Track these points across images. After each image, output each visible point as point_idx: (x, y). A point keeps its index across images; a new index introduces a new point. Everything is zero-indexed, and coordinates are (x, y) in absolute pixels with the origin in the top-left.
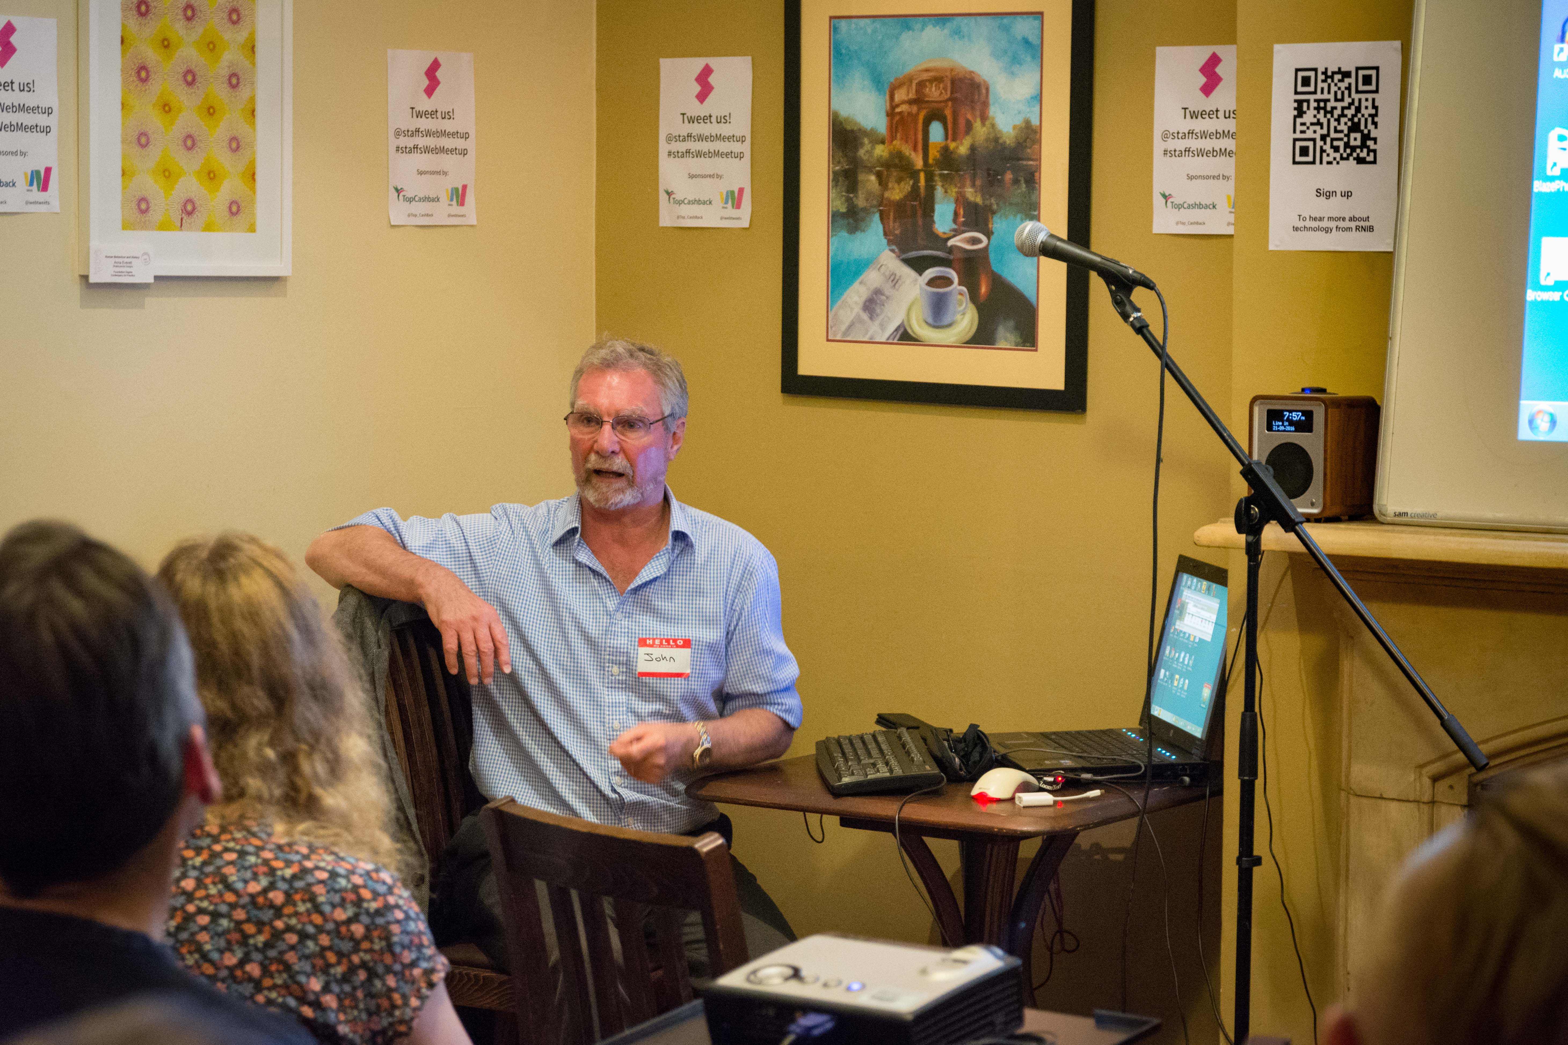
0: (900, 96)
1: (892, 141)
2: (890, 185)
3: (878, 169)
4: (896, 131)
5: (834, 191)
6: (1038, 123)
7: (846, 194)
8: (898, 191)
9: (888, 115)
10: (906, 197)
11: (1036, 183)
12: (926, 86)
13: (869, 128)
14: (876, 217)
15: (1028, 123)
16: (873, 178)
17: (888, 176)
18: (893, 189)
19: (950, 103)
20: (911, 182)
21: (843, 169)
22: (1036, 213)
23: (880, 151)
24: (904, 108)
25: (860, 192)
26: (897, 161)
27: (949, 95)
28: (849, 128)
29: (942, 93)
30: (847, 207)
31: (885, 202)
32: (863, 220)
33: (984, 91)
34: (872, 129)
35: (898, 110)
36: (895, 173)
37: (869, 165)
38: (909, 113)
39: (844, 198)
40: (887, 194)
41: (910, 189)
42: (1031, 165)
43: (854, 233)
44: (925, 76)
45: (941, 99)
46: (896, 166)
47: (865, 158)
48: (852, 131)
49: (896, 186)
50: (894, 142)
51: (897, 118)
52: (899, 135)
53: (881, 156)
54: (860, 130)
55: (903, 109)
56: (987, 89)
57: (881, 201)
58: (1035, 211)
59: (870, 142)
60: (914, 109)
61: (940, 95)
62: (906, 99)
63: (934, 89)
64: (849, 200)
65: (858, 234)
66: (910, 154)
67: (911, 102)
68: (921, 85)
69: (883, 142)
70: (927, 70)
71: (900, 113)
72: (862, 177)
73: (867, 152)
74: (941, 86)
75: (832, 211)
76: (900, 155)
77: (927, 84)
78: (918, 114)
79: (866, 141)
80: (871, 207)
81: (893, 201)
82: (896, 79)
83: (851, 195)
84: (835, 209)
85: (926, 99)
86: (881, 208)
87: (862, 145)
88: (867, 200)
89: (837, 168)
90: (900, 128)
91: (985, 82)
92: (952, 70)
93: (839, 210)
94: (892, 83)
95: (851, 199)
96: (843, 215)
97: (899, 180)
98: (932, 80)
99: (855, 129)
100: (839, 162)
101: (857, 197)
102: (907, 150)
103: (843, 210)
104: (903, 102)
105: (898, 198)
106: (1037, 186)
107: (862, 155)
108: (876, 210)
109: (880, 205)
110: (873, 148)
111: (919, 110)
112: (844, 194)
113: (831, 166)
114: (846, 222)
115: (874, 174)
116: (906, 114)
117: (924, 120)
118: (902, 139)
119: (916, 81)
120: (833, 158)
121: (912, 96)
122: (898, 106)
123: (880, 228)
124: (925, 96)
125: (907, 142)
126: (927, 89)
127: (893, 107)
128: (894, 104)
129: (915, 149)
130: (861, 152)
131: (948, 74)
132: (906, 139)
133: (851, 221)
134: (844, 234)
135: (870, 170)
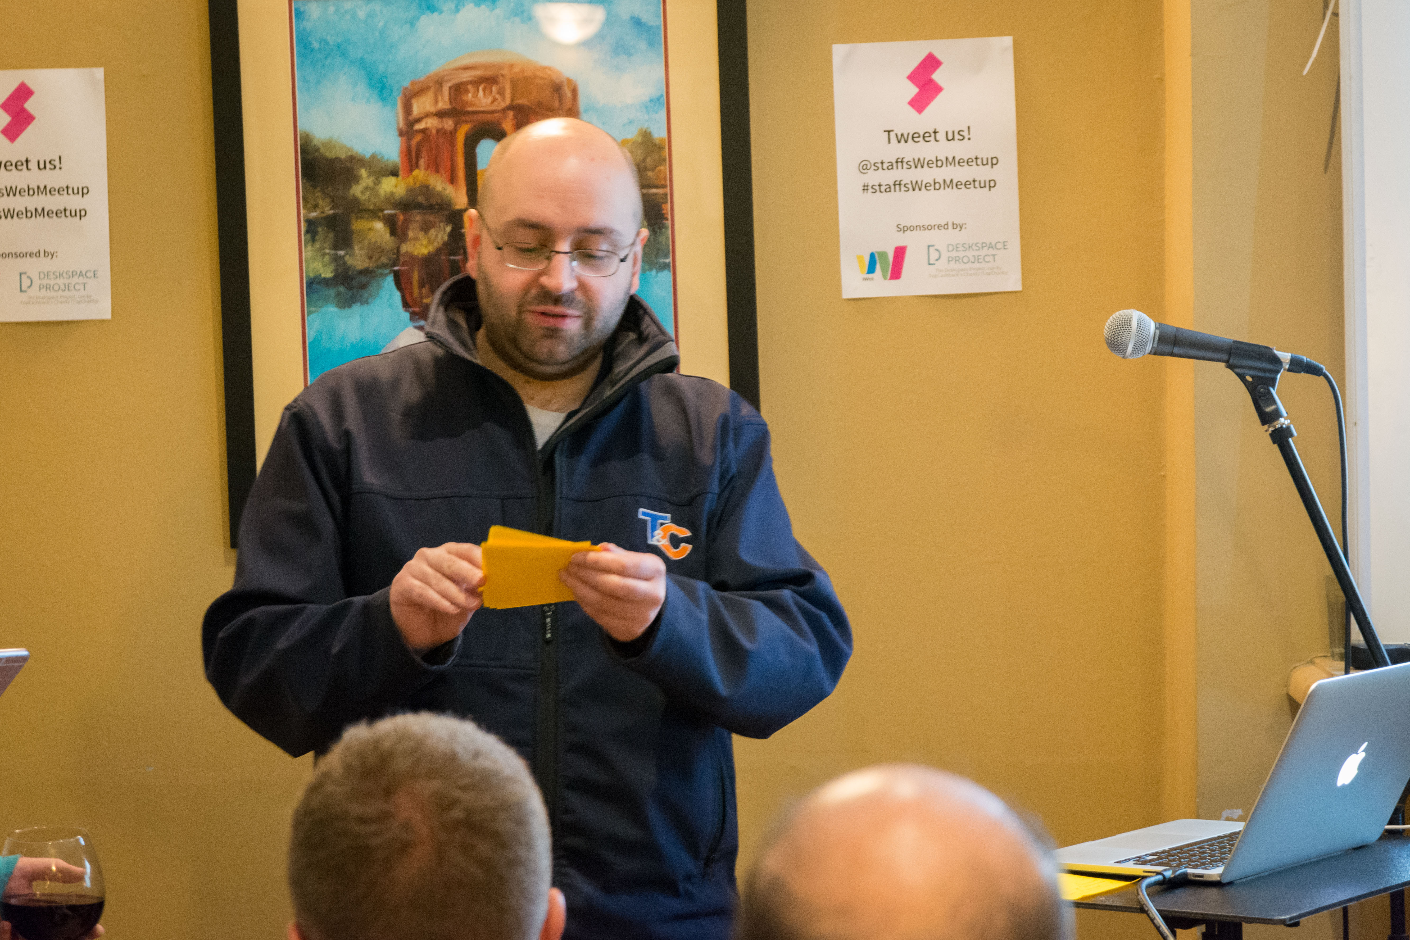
0: (421, 106)
1: (411, 170)
2: (411, 234)
3: (386, 212)
4: (418, 157)
5: (309, 248)
6: (664, 135)
7: (333, 252)
8: (425, 242)
9: (401, 134)
10: (439, 252)
11: (667, 219)
12: (468, 91)
13: (368, 155)
14: (390, 281)
15: (646, 135)
16: (379, 225)
17: (406, 223)
18: (416, 239)
19: (511, 114)
20: (449, 229)
21: (323, 215)
22: (669, 260)
23: (390, 186)
24: (430, 123)
25: (356, 248)
26: (421, 199)
27: (508, 101)
28: (329, 154)
29: (495, 100)
30: (336, 271)
31: (402, 258)
32: (363, 287)
33: (569, 94)
34: (374, 156)
35: (418, 127)
36: (418, 217)
37: (371, 207)
38: (438, 131)
39: (327, 258)
40: (405, 248)
41: (446, 238)
42: (656, 194)
43: (350, 306)
44: (466, 76)
45: (494, 108)
46: (419, 206)
47: (363, 197)
48: (337, 160)
49: (421, 234)
50: (416, 172)
51: (418, 138)
52: (422, 163)
53: (392, 194)
54: (352, 158)
55: (429, 125)
56: (574, 92)
57: (396, 257)
58: (666, 256)
59: (371, 174)
60: (449, 124)
61: (492, 102)
62: (433, 109)
63: (481, 93)
64: (336, 259)
65: (357, 308)
66: (445, 189)
67: (441, 115)
68: (458, 89)
69: (394, 173)
70: (467, 68)
71: (423, 131)
72: (358, 225)
73: (366, 188)
74: (494, 89)
75: (308, 277)
76: (426, 189)
77: (469, 87)
78: (454, 131)
79: (364, 173)
80: (378, 267)
81: (416, 257)
82: (413, 83)
83: (341, 253)
84: (311, 275)
85: (469, 109)
86: (396, 268)
87: (356, 179)
88: (370, 258)
89: (314, 215)
90: (424, 153)
91: (570, 81)
92: (511, 66)
93: (320, 275)
94: (406, 89)
95: (340, 257)
96: (326, 282)
97: (426, 228)
98: (476, 82)
99: (343, 156)
100: (316, 206)
101: (352, 255)
102: (439, 184)
103: (328, 273)
104: (427, 115)
105: (425, 251)
106: (669, 223)
107: (358, 195)
108: (387, 271)
109: (394, 264)
110: (377, 182)
111: (457, 124)
112: (327, 251)
113: (302, 211)
114: (332, 291)
115: (380, 219)
116: (434, 131)
117: (467, 139)
118: (427, 167)
119: (450, 84)
120: (306, 200)
121: (444, 104)
122: (419, 120)
123: (397, 296)
124: (466, 104)
125: (437, 171)
126: (470, 95)
127: (410, 123)
128: (411, 118)
129: (452, 180)
130: (357, 190)
131: (505, 72)
132: (435, 166)
133: (342, 289)
134: (331, 309)
135: (375, 213)
